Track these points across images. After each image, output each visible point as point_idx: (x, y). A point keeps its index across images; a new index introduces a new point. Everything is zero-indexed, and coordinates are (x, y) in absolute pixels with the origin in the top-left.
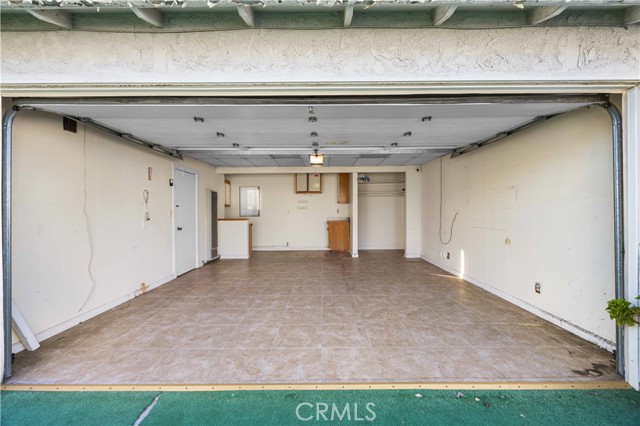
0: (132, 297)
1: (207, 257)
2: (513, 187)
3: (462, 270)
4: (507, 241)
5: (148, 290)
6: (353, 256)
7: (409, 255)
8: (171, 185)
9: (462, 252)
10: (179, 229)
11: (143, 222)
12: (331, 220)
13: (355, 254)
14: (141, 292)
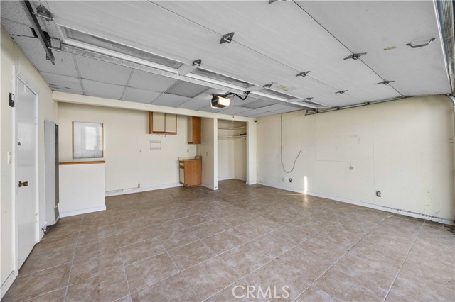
2: (356, 136)
3: (305, 188)
4: (351, 168)
6: (213, 189)
8: (11, 104)
9: (306, 178)
12: (182, 159)
13: (216, 187)
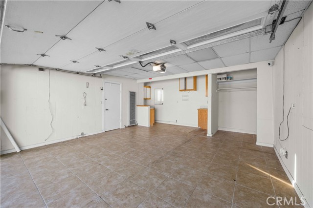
0: (75, 138)
1: (128, 124)
5: (85, 136)
6: (208, 135)
7: (259, 143)
8: (102, 89)
10: (107, 110)
11: (83, 107)
12: (199, 108)
13: (209, 134)
14: (81, 136)
